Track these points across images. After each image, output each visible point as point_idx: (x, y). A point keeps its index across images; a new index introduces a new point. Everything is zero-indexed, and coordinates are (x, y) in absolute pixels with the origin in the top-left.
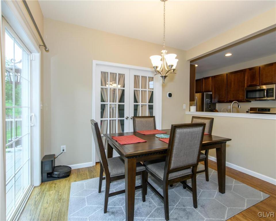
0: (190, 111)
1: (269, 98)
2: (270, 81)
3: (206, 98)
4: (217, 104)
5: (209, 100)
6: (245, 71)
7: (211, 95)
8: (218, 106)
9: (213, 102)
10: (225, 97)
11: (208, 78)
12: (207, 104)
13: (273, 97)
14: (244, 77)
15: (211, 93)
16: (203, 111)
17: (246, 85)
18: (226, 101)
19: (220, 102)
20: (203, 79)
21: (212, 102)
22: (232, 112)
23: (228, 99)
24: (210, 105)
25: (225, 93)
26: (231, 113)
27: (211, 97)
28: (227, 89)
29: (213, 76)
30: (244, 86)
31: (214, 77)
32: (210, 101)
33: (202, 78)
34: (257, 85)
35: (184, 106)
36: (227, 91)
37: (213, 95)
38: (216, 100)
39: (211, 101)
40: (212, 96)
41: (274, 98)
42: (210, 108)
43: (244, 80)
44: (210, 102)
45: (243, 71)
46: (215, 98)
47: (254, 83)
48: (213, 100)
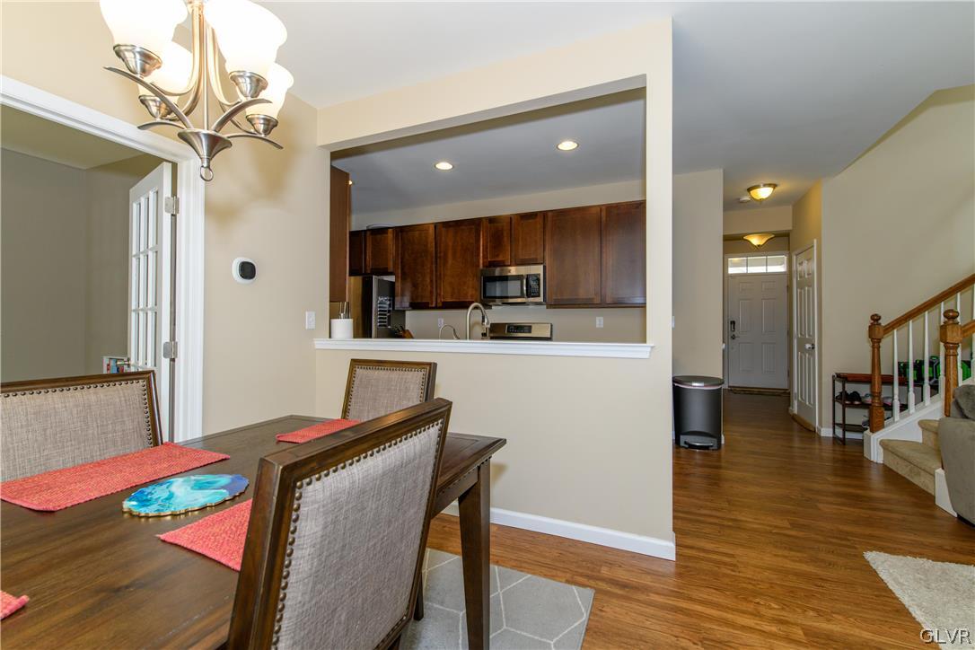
0: (330, 337)
1: (531, 300)
2: (532, 256)
3: (380, 294)
4: (408, 313)
5: (385, 300)
6: (479, 225)
7: (392, 284)
8: (412, 319)
9: (397, 306)
10: (431, 292)
11: (383, 230)
12: (382, 312)
13: (539, 296)
14: (478, 241)
15: (392, 278)
16: (371, 337)
17: (481, 262)
18: (434, 305)
19: (416, 306)
20: (368, 233)
21: (393, 308)
22: (470, 338)
23: (439, 301)
24: (389, 317)
25: (431, 281)
26: (468, 341)
27: (391, 290)
28: (436, 271)
29: (396, 227)
30: (478, 266)
31: (400, 231)
32: (388, 303)
33: (365, 228)
34: (506, 264)
35: (310, 320)
36: (436, 276)
37: (396, 285)
38: (406, 302)
39: (393, 304)
40: (396, 288)
41: (541, 299)
42: (389, 325)
43: (478, 249)
44: (390, 305)
45: (475, 224)
46: (403, 295)
47: (500, 258)
48: (398, 299)
